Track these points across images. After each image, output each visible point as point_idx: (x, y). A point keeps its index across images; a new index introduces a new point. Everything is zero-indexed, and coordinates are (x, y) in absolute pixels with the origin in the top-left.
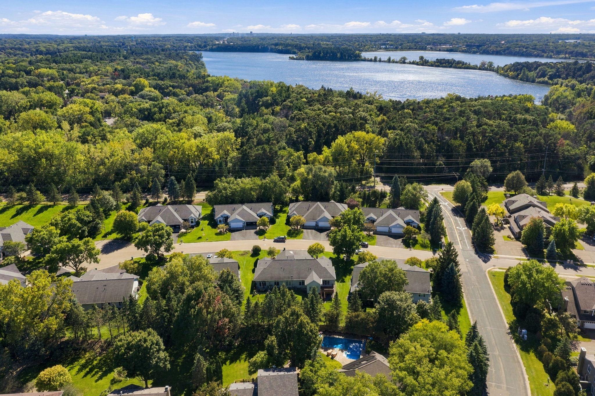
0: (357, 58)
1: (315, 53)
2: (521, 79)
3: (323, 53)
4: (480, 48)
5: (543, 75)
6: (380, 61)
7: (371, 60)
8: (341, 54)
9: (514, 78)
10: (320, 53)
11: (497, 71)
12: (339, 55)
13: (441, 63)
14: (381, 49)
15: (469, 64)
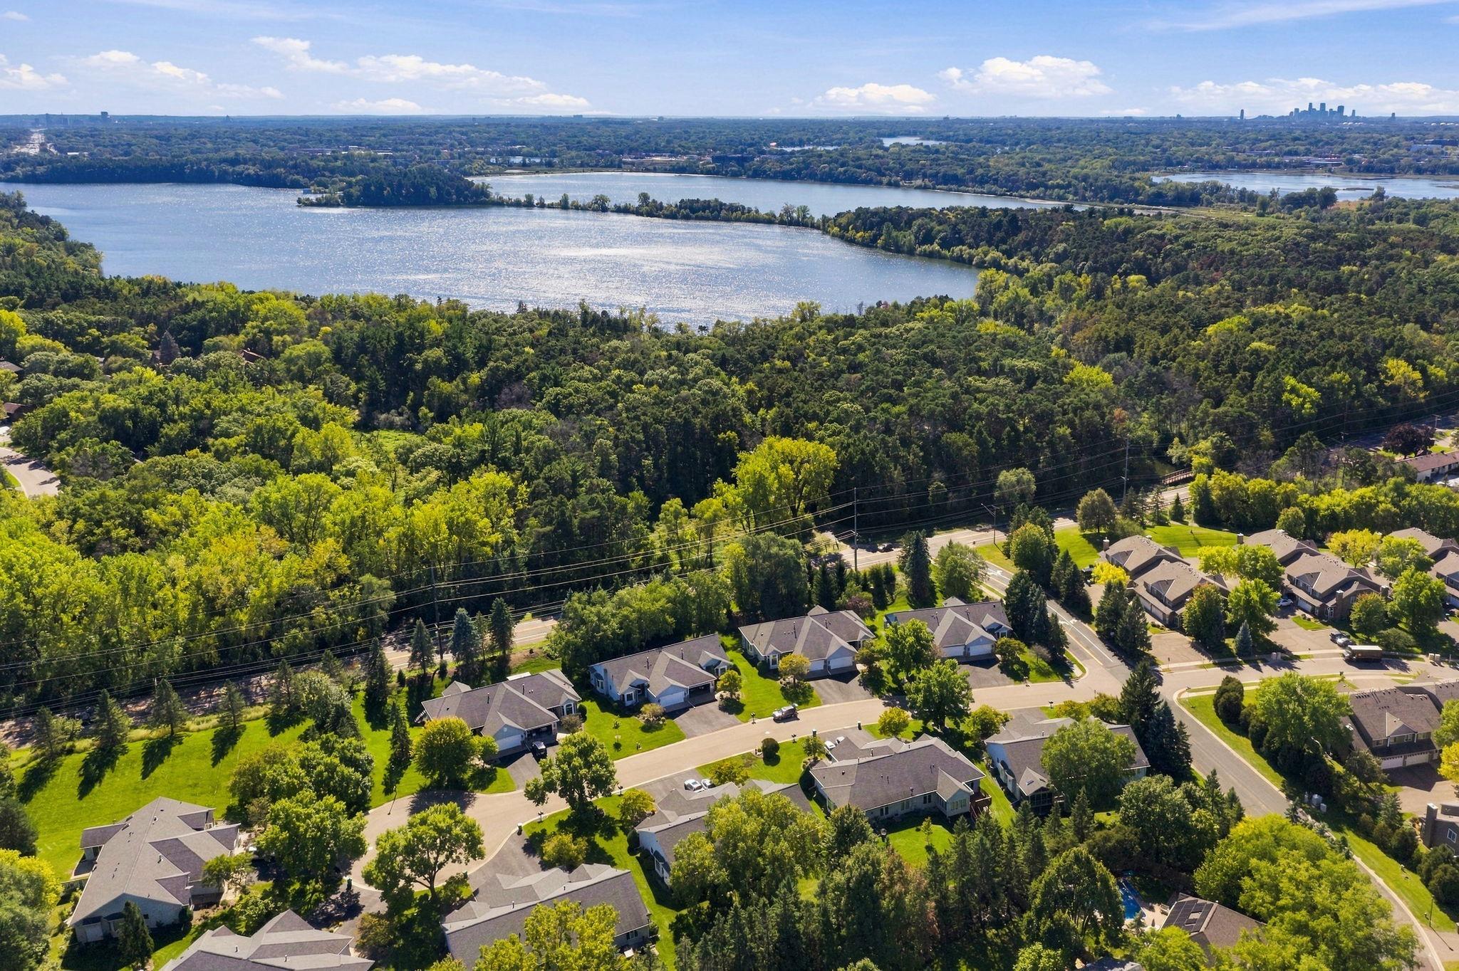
0: (479, 200)
1: (367, 187)
2: (886, 248)
3: (390, 185)
4: (747, 164)
5: (928, 239)
6: (542, 205)
7: (517, 204)
8: (439, 189)
9: (869, 244)
10: (381, 188)
11: (823, 226)
12: (433, 191)
13: (693, 210)
14: (511, 166)
15: (757, 211)
